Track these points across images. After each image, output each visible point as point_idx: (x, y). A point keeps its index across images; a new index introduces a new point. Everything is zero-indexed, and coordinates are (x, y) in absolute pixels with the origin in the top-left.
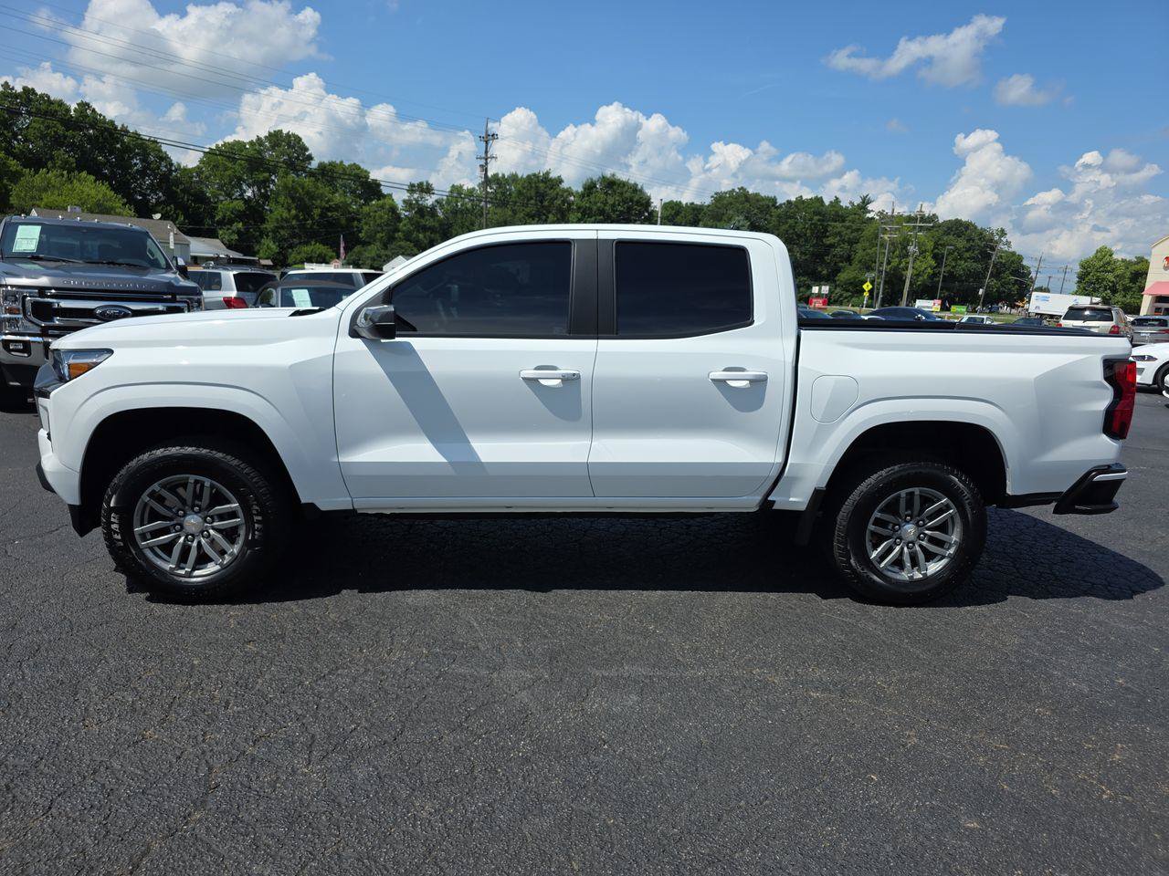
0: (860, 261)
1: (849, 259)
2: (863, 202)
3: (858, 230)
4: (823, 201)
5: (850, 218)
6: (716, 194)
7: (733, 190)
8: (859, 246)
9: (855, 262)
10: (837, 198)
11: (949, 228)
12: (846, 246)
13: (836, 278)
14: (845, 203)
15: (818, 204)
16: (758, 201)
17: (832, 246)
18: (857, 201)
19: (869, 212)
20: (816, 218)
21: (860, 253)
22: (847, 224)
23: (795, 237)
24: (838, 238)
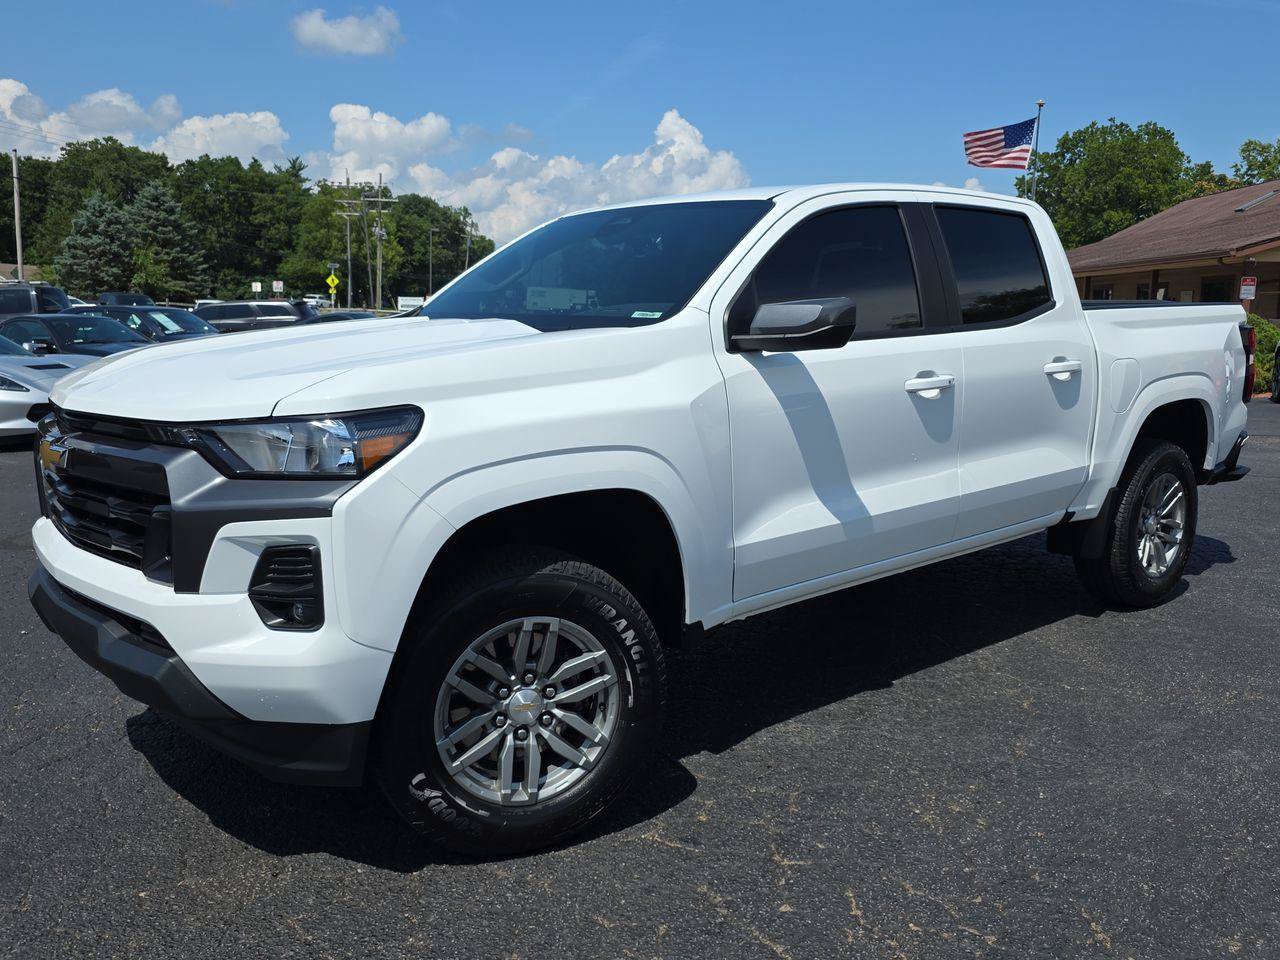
0: (306, 248)
1: (290, 244)
2: (293, 167)
3: (295, 204)
4: (239, 163)
5: (282, 188)
6: (69, 145)
7: (97, 141)
8: (302, 226)
9: (300, 249)
10: (256, 161)
11: (406, 206)
12: (283, 227)
13: (278, 270)
14: (268, 167)
15: (232, 168)
16: (139, 159)
17: (262, 226)
18: (286, 166)
19: (304, 180)
20: (234, 187)
21: (304, 238)
22: (278, 195)
23: (207, 213)
24: (270, 216)
